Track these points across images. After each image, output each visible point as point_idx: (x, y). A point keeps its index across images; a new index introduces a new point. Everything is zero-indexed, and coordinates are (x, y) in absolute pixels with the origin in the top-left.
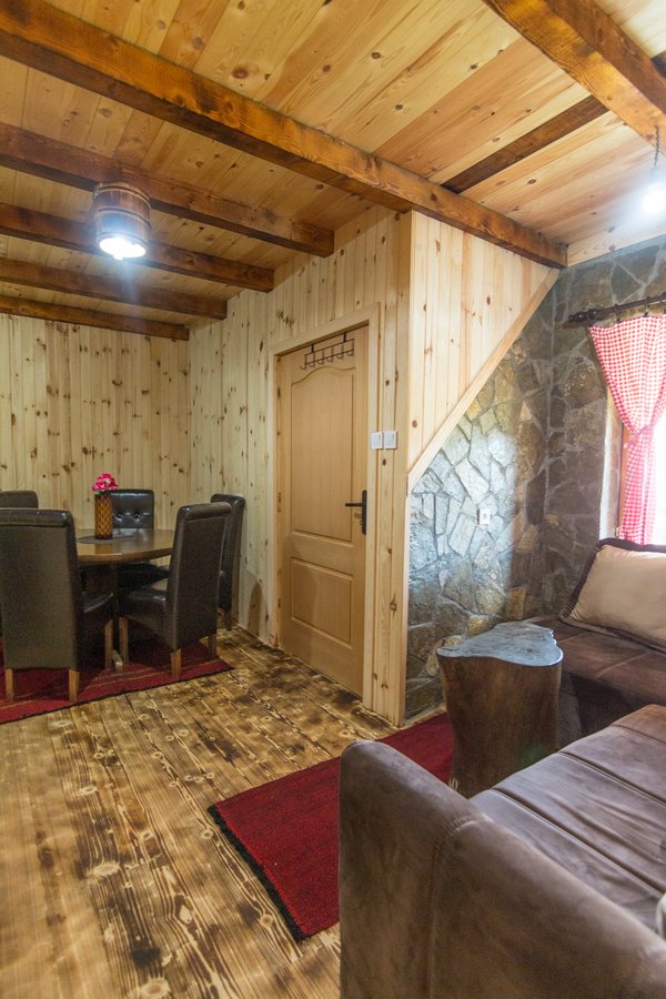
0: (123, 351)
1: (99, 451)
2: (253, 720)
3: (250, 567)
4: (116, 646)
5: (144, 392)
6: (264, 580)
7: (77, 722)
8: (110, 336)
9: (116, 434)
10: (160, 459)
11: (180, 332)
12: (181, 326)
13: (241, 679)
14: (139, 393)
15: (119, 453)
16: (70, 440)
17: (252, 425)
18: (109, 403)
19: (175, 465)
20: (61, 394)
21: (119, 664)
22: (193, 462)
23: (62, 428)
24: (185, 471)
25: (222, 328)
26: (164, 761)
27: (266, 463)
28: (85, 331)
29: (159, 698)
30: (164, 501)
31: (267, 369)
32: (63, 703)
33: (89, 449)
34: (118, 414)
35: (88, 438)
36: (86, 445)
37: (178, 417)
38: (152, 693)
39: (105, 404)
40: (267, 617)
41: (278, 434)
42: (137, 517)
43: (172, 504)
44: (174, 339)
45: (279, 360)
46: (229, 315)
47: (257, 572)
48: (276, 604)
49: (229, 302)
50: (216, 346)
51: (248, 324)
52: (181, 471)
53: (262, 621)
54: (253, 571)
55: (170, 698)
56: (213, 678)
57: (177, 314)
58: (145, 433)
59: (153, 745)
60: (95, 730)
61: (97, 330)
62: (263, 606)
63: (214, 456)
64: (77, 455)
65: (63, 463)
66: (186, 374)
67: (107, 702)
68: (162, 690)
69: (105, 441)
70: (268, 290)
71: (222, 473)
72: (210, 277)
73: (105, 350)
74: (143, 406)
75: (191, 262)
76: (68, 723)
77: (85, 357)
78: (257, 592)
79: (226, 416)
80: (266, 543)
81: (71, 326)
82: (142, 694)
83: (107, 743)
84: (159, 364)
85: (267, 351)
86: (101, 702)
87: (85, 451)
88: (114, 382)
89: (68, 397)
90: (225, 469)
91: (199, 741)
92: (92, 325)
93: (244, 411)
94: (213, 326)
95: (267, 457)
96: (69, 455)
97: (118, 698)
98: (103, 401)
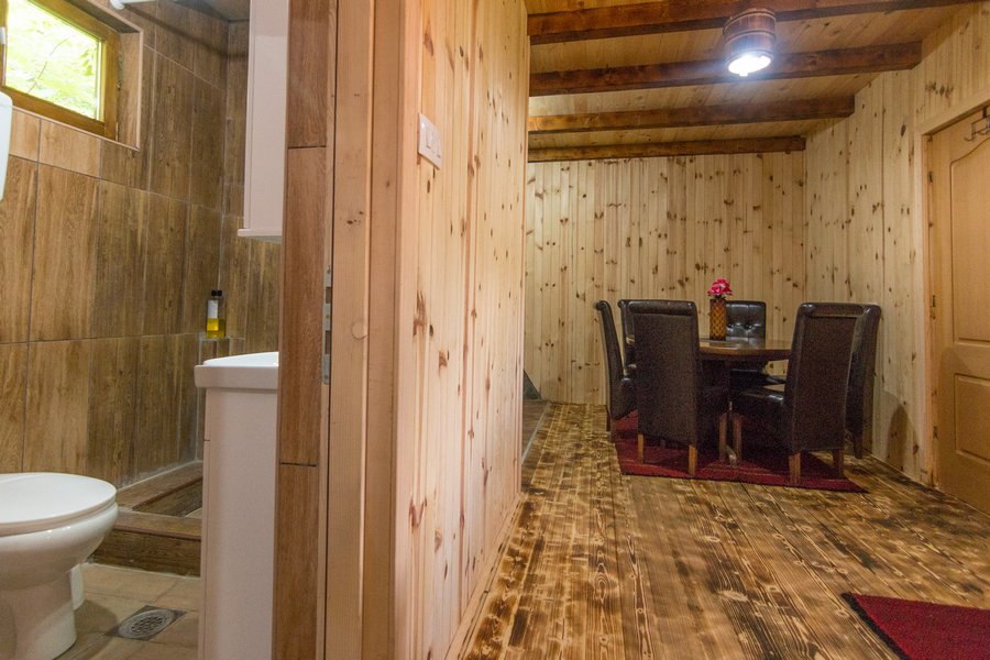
0: (735, 172)
1: (711, 267)
2: (899, 544)
3: (889, 387)
4: (730, 442)
5: (755, 208)
6: (910, 402)
7: (698, 491)
8: (722, 161)
9: (727, 250)
10: (772, 273)
11: (795, 143)
12: (797, 137)
13: (878, 504)
14: (750, 209)
15: (729, 268)
16: (685, 258)
17: (890, 221)
18: (721, 222)
19: (789, 279)
20: (679, 217)
21: (733, 457)
22: (810, 275)
23: (678, 247)
24: (800, 286)
25: (847, 127)
26: (786, 543)
27: (912, 262)
28: (701, 159)
29: (775, 494)
30: (775, 317)
31: (912, 153)
32: (683, 474)
33: (702, 265)
34: (729, 232)
35: (701, 255)
36: (698, 261)
37: (792, 230)
38: (770, 489)
39: (718, 223)
40: (916, 448)
41: (930, 225)
42: (748, 328)
43: (784, 320)
44: (788, 151)
45: (930, 140)
46: (858, 108)
47: (900, 392)
48: (930, 432)
49: (857, 96)
50: (841, 146)
51: (884, 111)
52: (795, 285)
53: (909, 453)
54: (893, 392)
55: (788, 497)
56: (840, 494)
57: (794, 122)
58: (756, 248)
59: (774, 528)
60: (715, 501)
61: (710, 157)
62: (909, 434)
63: (837, 264)
64: (691, 271)
65: (678, 278)
66: (801, 185)
67: (723, 484)
68: (779, 489)
69: (716, 257)
70: (911, 67)
71: (848, 281)
72: (835, 72)
73: (718, 173)
74: (754, 221)
75: (814, 63)
76: (689, 489)
77: (700, 183)
78: (900, 417)
79: (853, 219)
80: (913, 357)
81: (688, 158)
82: (759, 487)
83: (727, 513)
84: (771, 178)
85: (912, 134)
86: (718, 483)
87: (698, 267)
88: (726, 202)
89: (684, 219)
90: (853, 276)
91: (826, 540)
92: (707, 154)
93: (879, 208)
94: (836, 127)
95: (913, 255)
96: (684, 271)
97: (734, 484)
98: (716, 220)
